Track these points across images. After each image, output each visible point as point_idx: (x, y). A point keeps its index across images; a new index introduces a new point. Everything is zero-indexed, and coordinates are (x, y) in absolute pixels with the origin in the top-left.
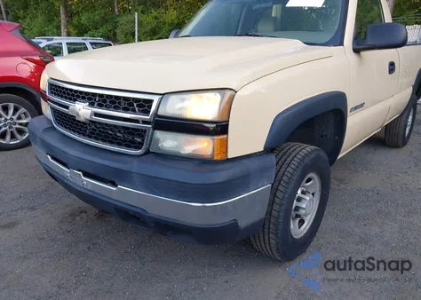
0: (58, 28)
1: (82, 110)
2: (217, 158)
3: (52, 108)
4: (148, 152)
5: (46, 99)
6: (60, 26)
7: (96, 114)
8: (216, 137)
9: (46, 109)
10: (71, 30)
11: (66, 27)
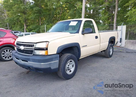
0: (23, 30)
1: (22, 48)
2: (46, 55)
3: (17, 48)
4: (34, 55)
5: (16, 46)
6: (24, 29)
7: (25, 48)
8: (46, 51)
9: (16, 48)
10: (27, 30)
11: (26, 29)
